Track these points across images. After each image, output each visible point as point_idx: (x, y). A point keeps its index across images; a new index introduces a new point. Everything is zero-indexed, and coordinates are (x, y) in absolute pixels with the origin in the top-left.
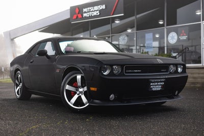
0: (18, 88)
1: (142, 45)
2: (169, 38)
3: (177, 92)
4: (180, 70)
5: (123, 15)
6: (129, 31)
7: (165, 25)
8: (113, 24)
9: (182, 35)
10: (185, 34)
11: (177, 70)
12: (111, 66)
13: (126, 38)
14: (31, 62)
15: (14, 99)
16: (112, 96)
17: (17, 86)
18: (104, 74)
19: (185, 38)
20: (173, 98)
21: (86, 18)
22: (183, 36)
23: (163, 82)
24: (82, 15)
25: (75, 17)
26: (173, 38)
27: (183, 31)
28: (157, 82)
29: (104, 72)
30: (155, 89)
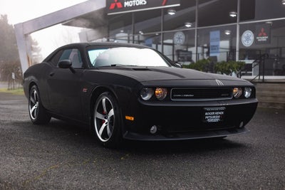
0: (34, 107)
1: (205, 45)
2: (243, 39)
3: (242, 123)
4: (247, 94)
5: (179, 5)
6: (188, 26)
7: (238, 20)
8: (166, 16)
9: (261, 34)
10: (264, 34)
11: (243, 94)
12: (154, 88)
13: (183, 37)
14: (51, 75)
15: (28, 123)
16: (154, 129)
17: (32, 105)
18: (144, 98)
19: (264, 39)
20: (237, 132)
21: (128, 8)
22: (262, 36)
23: (222, 111)
24: (123, 5)
25: (113, 6)
26: (248, 38)
27: (262, 30)
28: (215, 111)
29: (144, 97)
30: (212, 120)
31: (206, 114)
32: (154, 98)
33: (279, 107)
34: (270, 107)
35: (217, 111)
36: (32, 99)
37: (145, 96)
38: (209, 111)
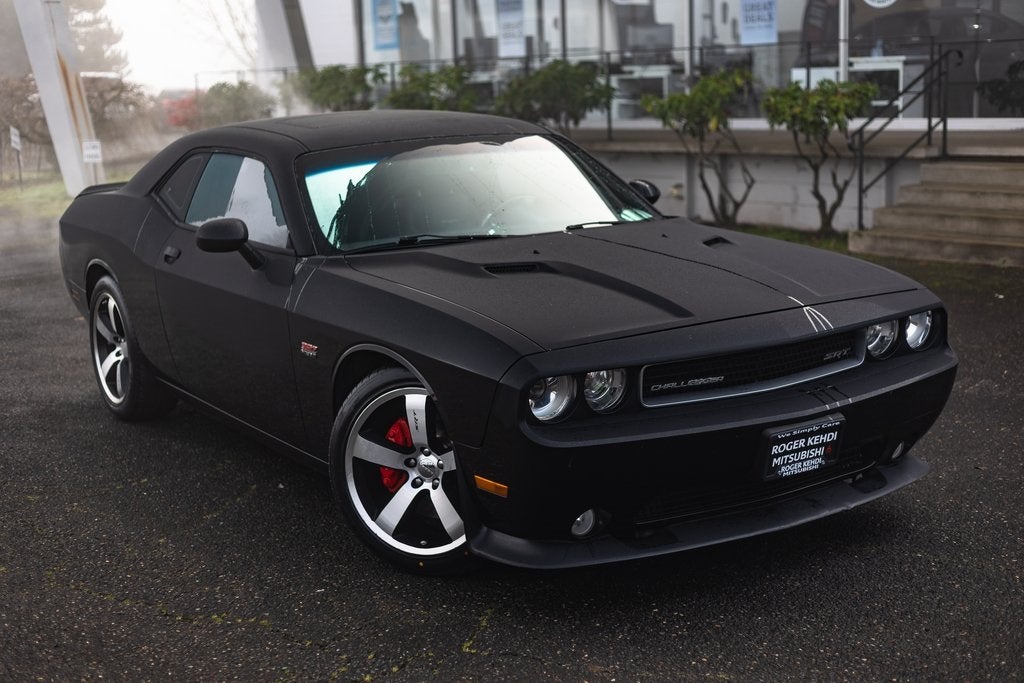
17: (106, 348)
18: (539, 414)
23: (833, 430)
28: (806, 436)
29: (538, 405)
30: (795, 469)
31: (775, 450)
32: (578, 408)
33: (1008, 262)
34: (973, 260)
35: (813, 434)
36: (100, 326)
37: (543, 401)
38: (786, 440)
